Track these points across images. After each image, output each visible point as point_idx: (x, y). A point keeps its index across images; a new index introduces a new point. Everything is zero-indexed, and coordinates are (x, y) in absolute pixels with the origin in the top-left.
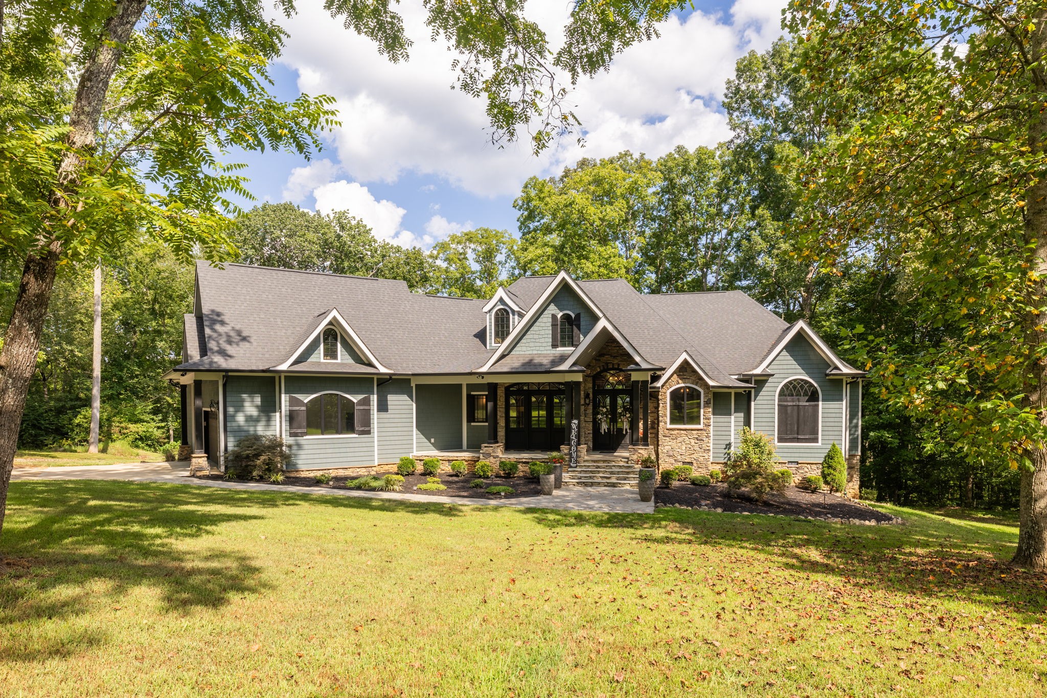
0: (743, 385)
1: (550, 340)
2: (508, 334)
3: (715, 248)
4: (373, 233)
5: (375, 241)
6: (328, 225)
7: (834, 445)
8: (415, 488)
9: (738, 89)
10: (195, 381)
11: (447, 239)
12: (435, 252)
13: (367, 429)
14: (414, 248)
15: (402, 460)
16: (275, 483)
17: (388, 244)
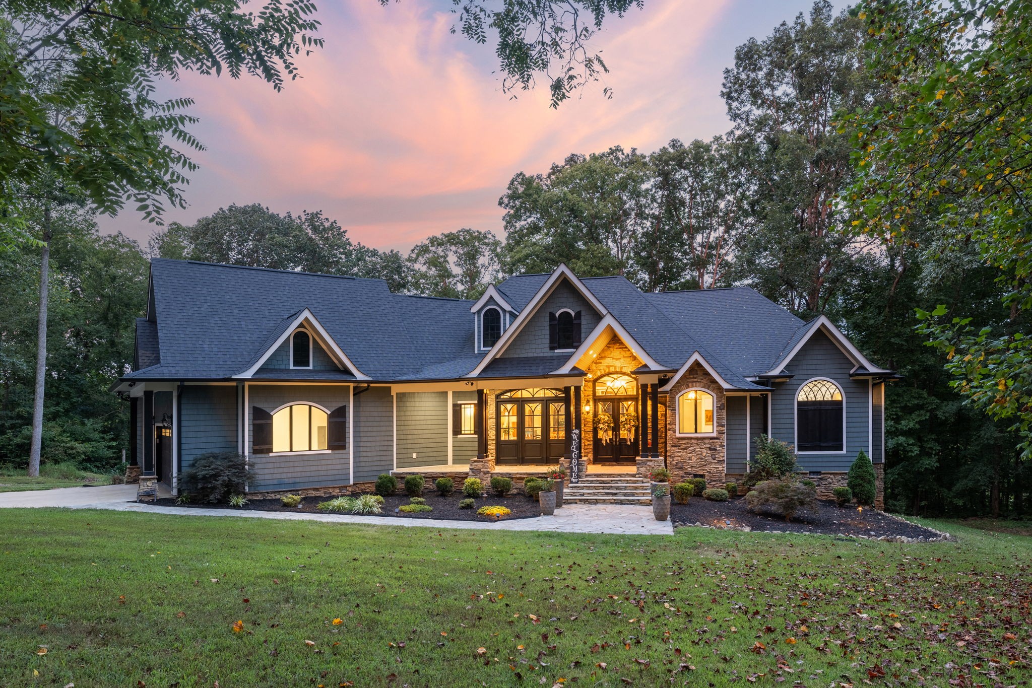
0: (760, 387)
1: (548, 341)
2: (498, 337)
3: (711, 247)
4: (347, 235)
5: (350, 244)
6: (300, 227)
7: (862, 453)
8: (397, 510)
9: (737, 78)
10: (145, 392)
11: (427, 242)
12: (414, 256)
13: (341, 443)
14: (392, 251)
15: (380, 478)
16: (236, 507)
17: (364, 247)
